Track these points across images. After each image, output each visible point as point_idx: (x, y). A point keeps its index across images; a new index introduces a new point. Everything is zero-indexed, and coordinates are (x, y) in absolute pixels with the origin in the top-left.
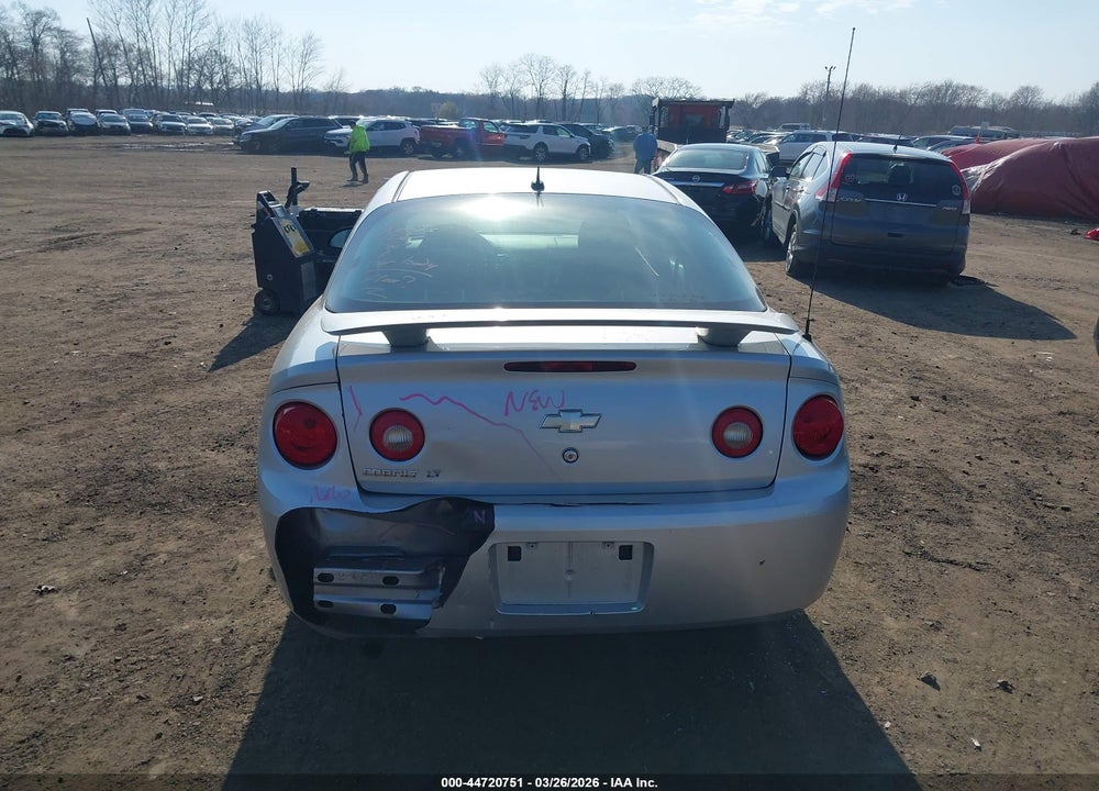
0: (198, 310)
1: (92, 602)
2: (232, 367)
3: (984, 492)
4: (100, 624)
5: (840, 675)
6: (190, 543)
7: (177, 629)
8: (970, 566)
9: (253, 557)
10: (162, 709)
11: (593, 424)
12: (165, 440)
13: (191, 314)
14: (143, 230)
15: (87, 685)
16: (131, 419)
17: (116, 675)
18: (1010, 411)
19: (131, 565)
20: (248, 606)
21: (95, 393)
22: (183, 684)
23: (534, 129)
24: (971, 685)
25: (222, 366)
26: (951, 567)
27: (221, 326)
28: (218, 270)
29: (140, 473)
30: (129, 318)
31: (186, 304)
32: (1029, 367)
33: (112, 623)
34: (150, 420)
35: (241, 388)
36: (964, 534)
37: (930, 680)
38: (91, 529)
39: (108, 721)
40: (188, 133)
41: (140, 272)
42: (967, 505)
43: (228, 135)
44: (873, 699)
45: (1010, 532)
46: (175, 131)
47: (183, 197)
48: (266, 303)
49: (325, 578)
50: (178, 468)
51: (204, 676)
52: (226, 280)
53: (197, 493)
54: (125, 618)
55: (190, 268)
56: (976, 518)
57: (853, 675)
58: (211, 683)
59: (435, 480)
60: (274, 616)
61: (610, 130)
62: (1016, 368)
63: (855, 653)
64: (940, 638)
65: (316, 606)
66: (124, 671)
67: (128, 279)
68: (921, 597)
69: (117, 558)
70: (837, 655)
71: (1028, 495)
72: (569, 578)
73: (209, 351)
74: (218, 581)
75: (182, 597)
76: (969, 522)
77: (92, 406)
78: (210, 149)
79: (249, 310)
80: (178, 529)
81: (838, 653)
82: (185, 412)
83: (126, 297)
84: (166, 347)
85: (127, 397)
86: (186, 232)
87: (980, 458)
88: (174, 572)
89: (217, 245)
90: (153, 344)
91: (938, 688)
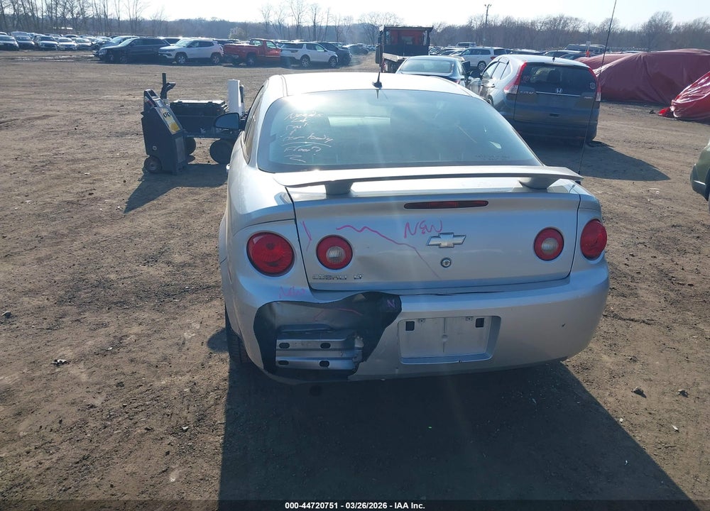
0: (105, 170)
1: (94, 369)
2: (140, 209)
3: (640, 276)
4: (105, 383)
5: (585, 391)
6: (149, 327)
7: (157, 384)
8: (644, 322)
9: (194, 335)
10: (164, 436)
11: (461, 242)
12: (109, 259)
13: (102, 174)
14: (48, 116)
15: (109, 423)
16: (81, 246)
17: (127, 416)
18: (643, 225)
19: (113, 343)
20: (200, 367)
21: (50, 229)
22: (172, 418)
23: (300, 46)
24: (664, 393)
25: (133, 209)
26: (633, 323)
27: (125, 181)
28: (110, 144)
29: (100, 282)
30: (58, 177)
31: (96, 167)
32: (647, 197)
33: (112, 382)
34: (95, 246)
35: (151, 223)
36: (635, 303)
37: (639, 392)
38: (78, 320)
39: (130, 446)
40: (59, 49)
41: (55, 146)
42: (632, 284)
43: (87, 50)
44: (609, 405)
45: (662, 300)
46: (50, 48)
47: (68, 93)
48: (152, 166)
49: (285, 346)
50: (125, 278)
51: (185, 413)
52: (117, 150)
53: (143, 295)
54: (121, 378)
55: (90, 142)
56: (640, 292)
57: (593, 392)
58: (191, 417)
59: (358, 281)
60: (219, 372)
61: (347, 46)
62: (640, 198)
63: (591, 378)
64: (638, 366)
65: (277, 364)
66: (131, 413)
67: (48, 150)
68: (620, 342)
69: (101, 339)
70: (580, 379)
71: (665, 277)
72: (445, 340)
73: (121, 198)
74: (175, 350)
75: (155, 363)
76: (636, 295)
77: (52, 238)
78: (77, 60)
79: (140, 172)
80: (136, 319)
81: (580, 378)
82: (117, 240)
83: (51, 163)
84: (90, 196)
85: (74, 231)
86: (79, 117)
87: (632, 255)
88: (143, 347)
89: (104, 126)
90: (80, 194)
91: (645, 397)
